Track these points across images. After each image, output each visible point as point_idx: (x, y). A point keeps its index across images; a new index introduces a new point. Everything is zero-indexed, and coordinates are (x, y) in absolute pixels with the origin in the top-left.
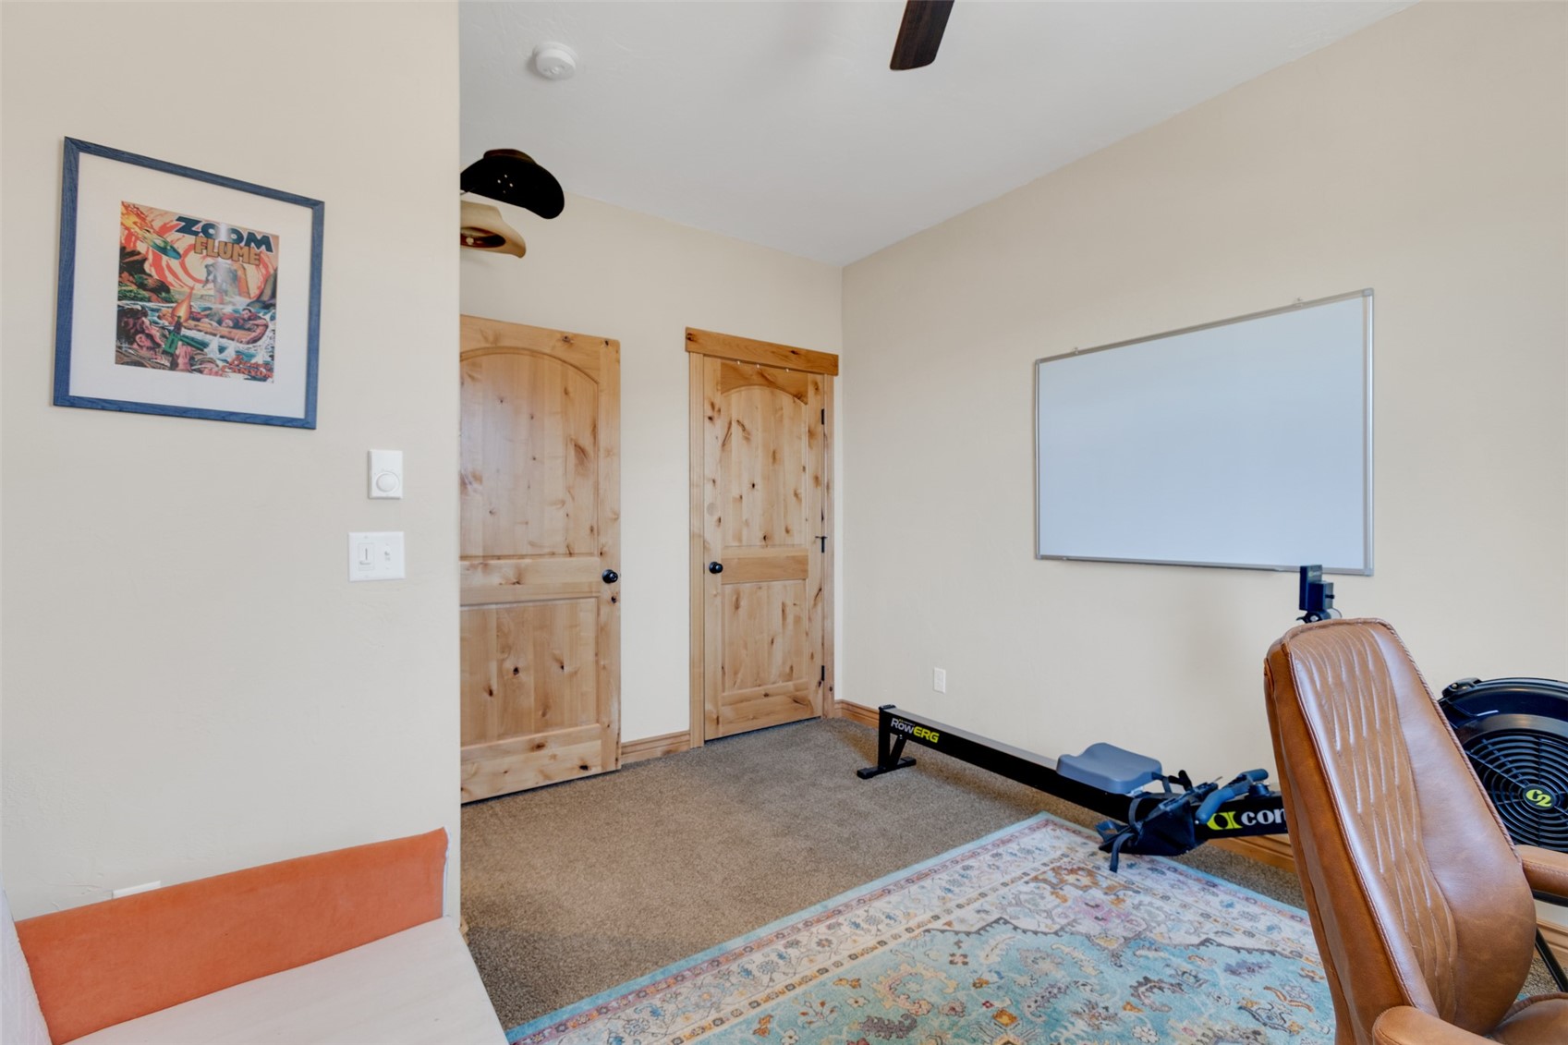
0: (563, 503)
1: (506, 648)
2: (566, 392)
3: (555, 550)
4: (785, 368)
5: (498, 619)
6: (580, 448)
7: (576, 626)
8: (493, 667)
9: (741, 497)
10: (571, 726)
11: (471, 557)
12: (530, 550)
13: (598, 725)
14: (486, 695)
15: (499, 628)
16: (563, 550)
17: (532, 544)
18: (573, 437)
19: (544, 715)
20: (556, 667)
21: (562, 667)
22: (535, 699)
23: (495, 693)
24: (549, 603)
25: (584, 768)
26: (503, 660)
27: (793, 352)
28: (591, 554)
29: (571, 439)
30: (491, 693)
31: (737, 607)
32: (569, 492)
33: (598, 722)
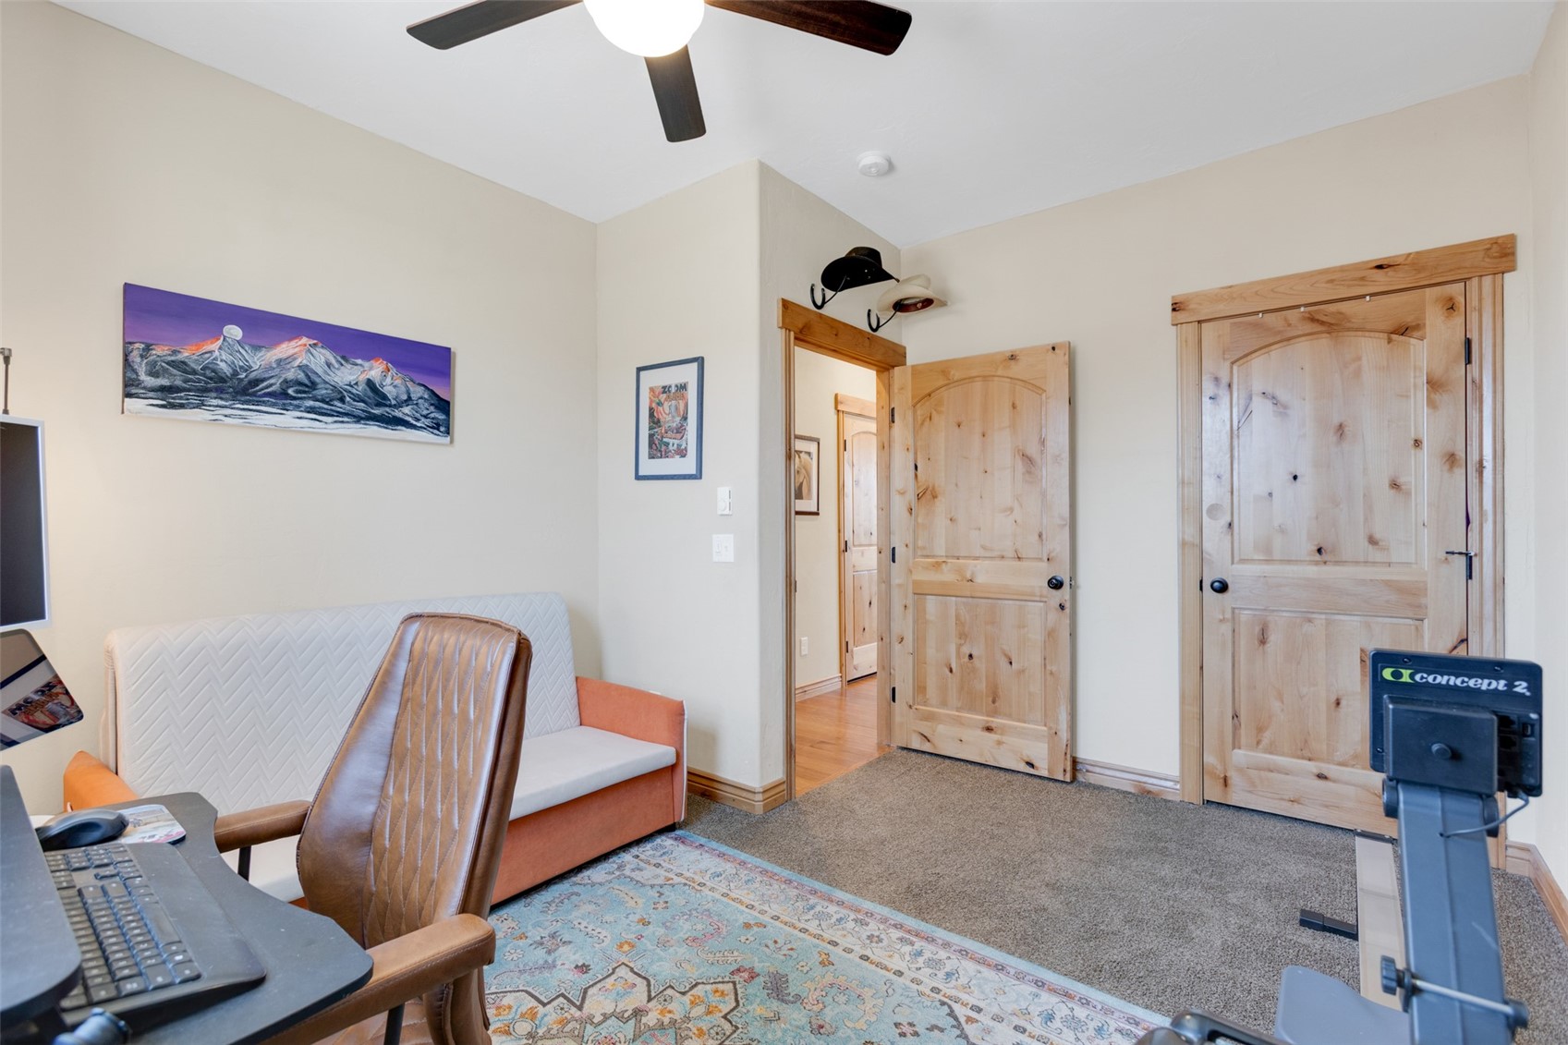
0: (1011, 510)
1: (963, 636)
2: (1014, 406)
3: (1004, 554)
4: (1363, 296)
5: (956, 610)
6: (1027, 457)
7: (1024, 627)
8: (953, 649)
9: (1270, 494)
10: (1019, 721)
11: (937, 556)
12: (983, 553)
13: (1045, 728)
14: (947, 671)
15: (958, 617)
16: (1011, 554)
17: (984, 547)
18: (1021, 448)
19: (994, 702)
20: (1003, 663)
21: (1011, 663)
22: (986, 687)
23: (954, 670)
24: (1000, 602)
25: (1031, 765)
26: (961, 645)
27: (1380, 267)
28: (1041, 559)
29: (1019, 450)
30: (951, 671)
31: (1263, 641)
32: (1018, 500)
33: (1045, 726)
